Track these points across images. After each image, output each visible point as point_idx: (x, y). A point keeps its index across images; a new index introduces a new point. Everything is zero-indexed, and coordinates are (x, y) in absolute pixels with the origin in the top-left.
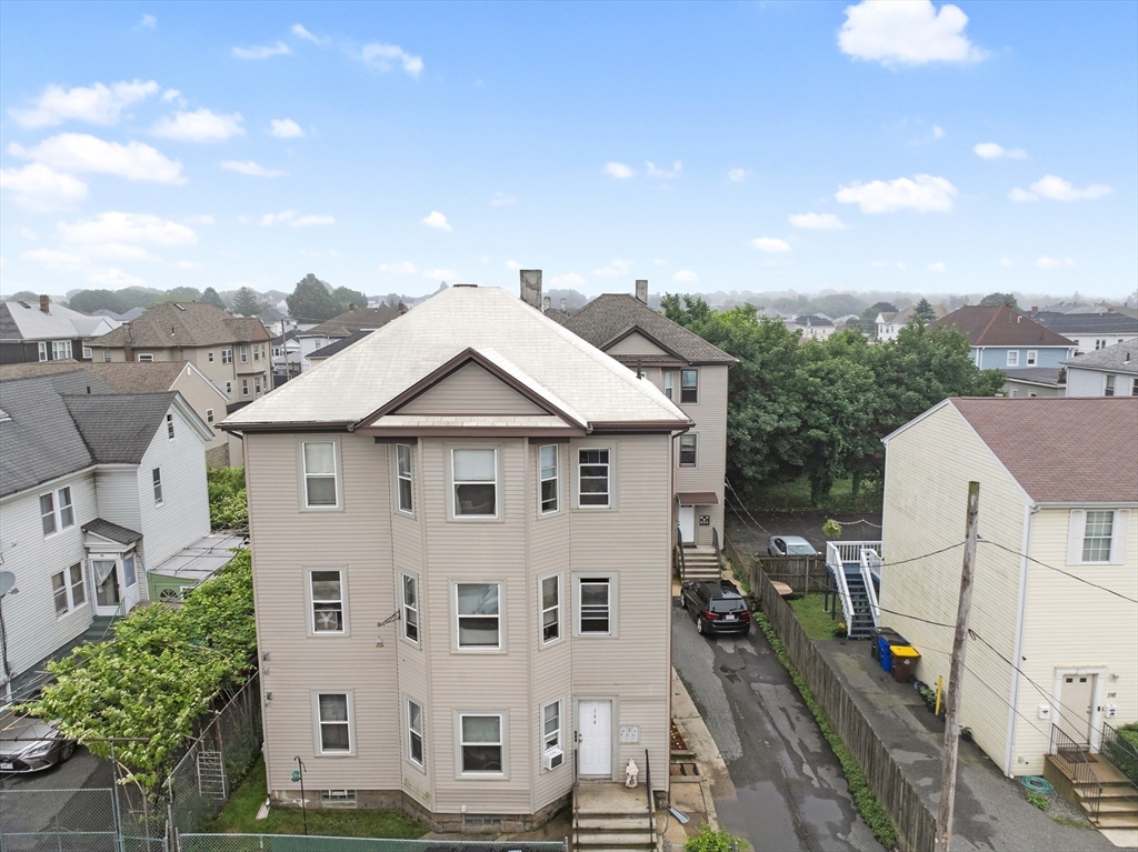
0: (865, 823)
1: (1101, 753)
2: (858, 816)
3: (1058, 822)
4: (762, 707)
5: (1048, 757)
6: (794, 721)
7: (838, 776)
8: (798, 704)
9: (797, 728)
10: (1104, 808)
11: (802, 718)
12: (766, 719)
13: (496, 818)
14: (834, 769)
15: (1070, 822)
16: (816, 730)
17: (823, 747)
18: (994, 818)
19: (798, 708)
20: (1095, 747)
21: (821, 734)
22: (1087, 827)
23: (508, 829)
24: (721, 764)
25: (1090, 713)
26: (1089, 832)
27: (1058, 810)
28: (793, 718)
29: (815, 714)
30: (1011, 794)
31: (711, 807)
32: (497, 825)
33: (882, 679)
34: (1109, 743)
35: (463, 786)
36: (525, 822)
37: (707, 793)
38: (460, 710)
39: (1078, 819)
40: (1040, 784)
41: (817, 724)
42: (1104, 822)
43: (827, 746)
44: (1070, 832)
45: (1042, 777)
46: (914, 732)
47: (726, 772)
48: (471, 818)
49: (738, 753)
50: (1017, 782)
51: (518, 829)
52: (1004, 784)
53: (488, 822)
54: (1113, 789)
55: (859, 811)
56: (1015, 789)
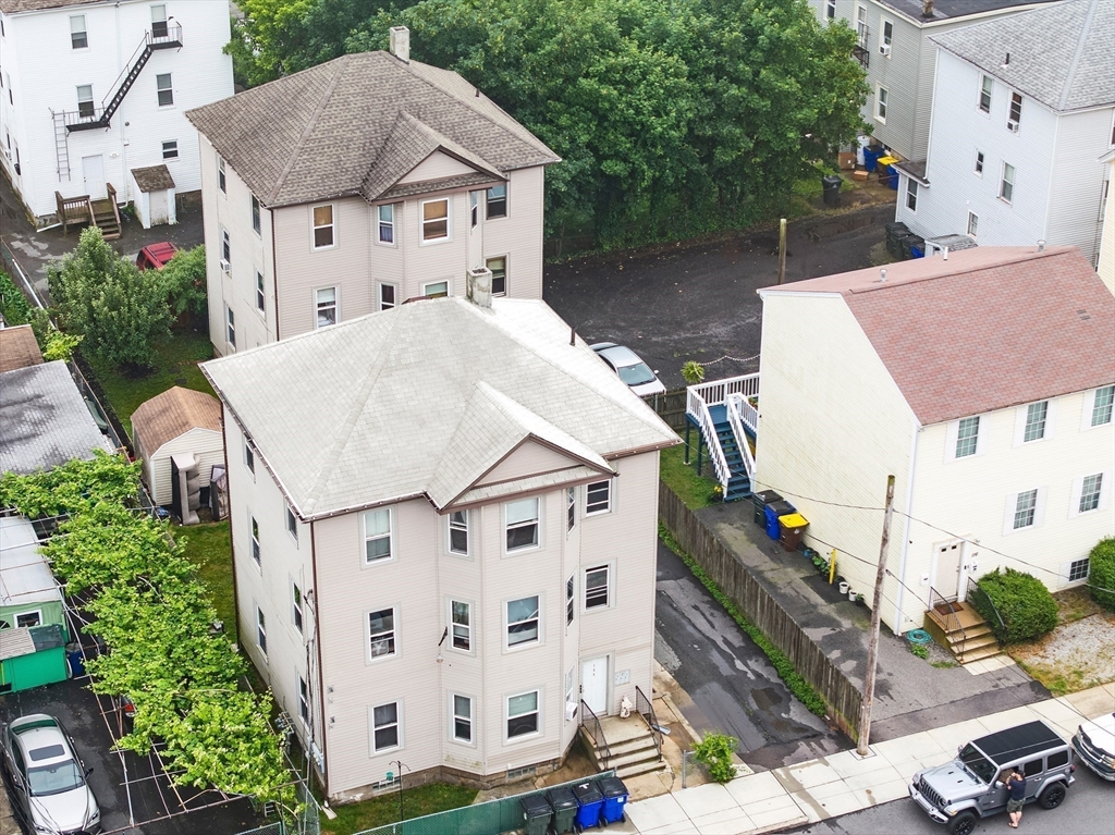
0: (800, 701)
1: (966, 601)
2: (792, 696)
3: (936, 666)
4: (675, 609)
5: (926, 613)
6: (710, 618)
7: (767, 665)
8: (707, 598)
9: (716, 626)
10: (968, 647)
11: (716, 613)
12: (684, 621)
13: (532, 767)
14: (761, 660)
15: (944, 664)
16: (733, 623)
17: (744, 640)
18: (890, 674)
19: (708, 602)
20: (961, 598)
21: (738, 627)
22: (955, 665)
23: (541, 772)
24: (668, 677)
25: (958, 571)
26: (957, 669)
27: (935, 656)
28: (707, 614)
29: (726, 606)
30: (900, 650)
31: (681, 717)
32: (532, 772)
33: (772, 550)
34: (971, 592)
35: (508, 750)
36: (554, 765)
37: (672, 705)
38: (507, 695)
39: (949, 660)
40: (921, 636)
41: (731, 617)
42: (966, 658)
43: (747, 637)
44: (944, 671)
45: (921, 629)
46: (815, 606)
47: (675, 683)
48: (512, 773)
49: (677, 663)
50: (904, 638)
51: (548, 771)
52: (895, 642)
53: (525, 771)
54: (973, 631)
55: (793, 693)
56: (903, 645)
